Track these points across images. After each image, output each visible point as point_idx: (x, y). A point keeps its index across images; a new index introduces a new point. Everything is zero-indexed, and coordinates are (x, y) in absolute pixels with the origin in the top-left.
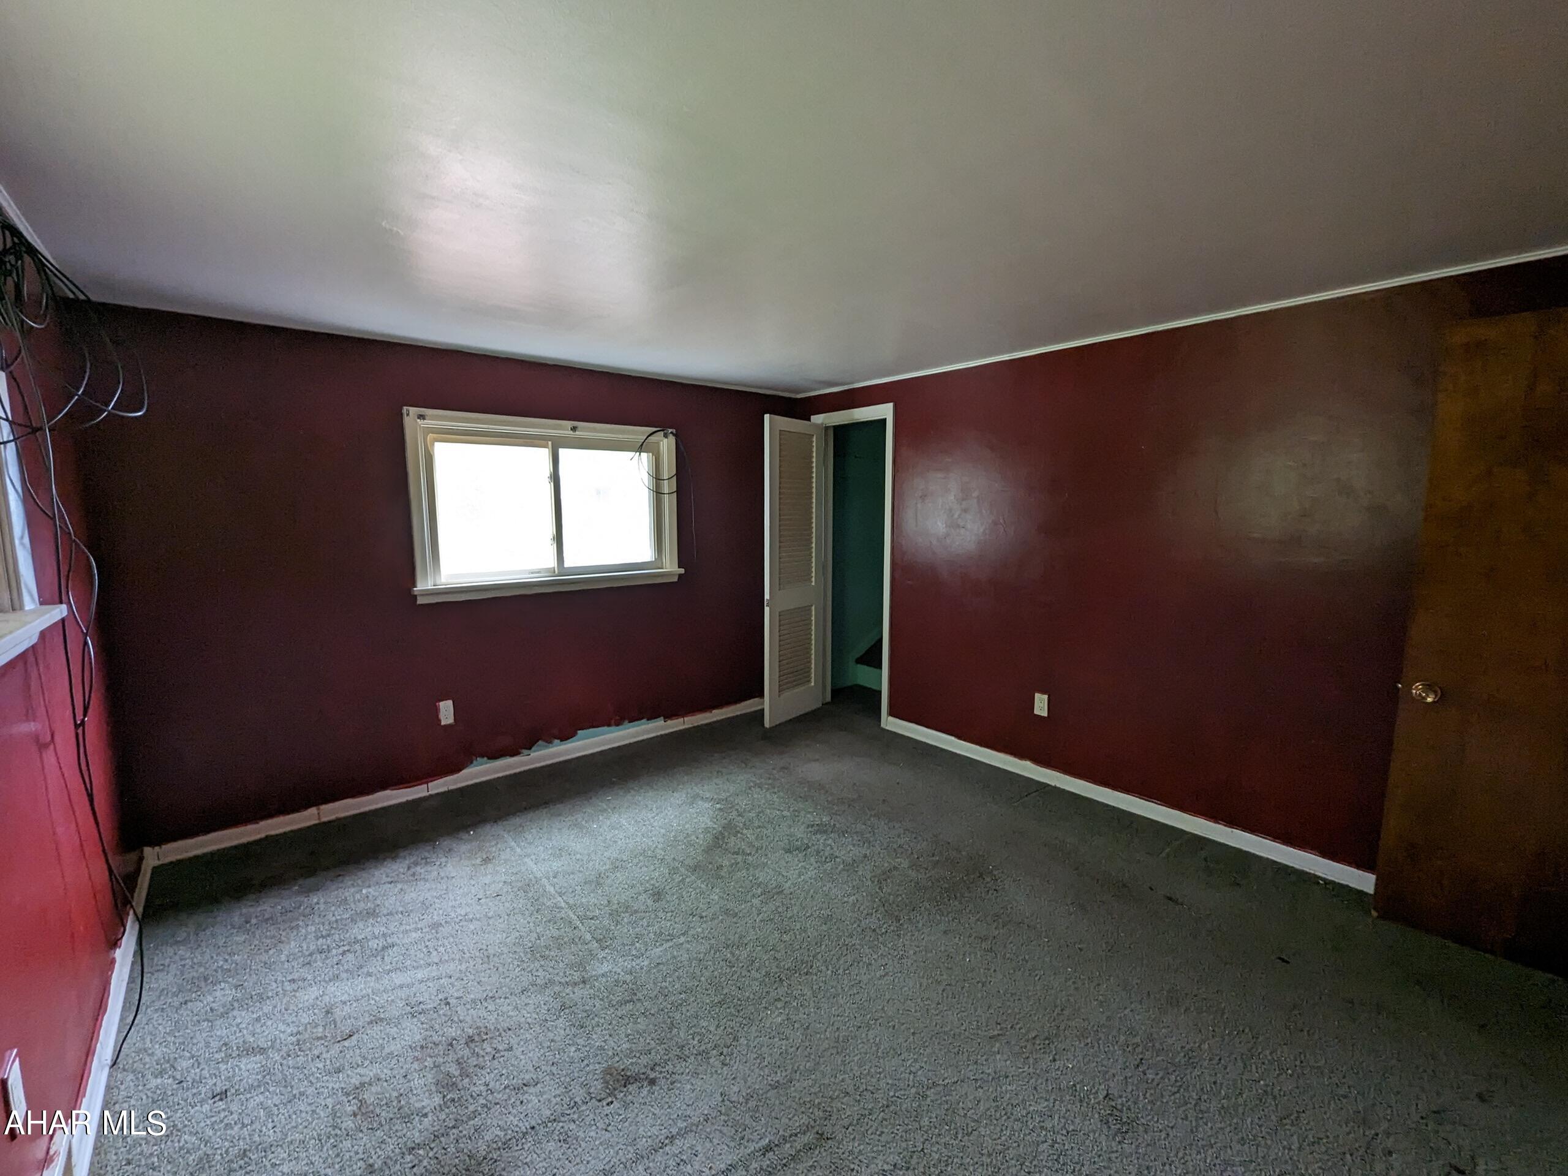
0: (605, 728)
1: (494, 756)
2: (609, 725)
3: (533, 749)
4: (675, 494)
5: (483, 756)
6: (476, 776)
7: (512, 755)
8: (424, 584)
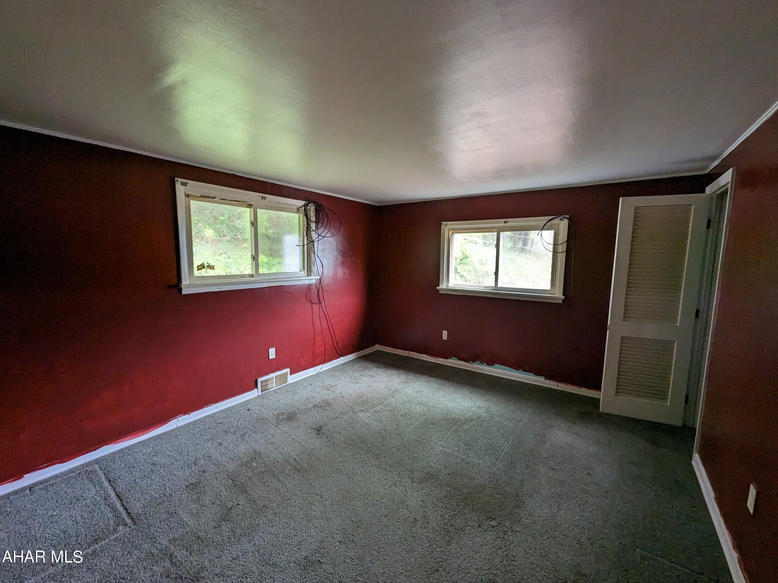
0: (509, 368)
1: (460, 359)
2: (512, 368)
3: (475, 363)
4: (565, 252)
5: (455, 357)
6: (450, 363)
7: (467, 362)
8: (443, 286)
